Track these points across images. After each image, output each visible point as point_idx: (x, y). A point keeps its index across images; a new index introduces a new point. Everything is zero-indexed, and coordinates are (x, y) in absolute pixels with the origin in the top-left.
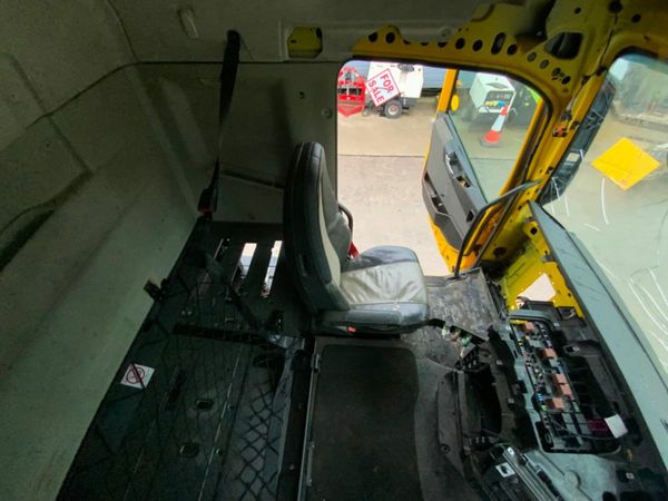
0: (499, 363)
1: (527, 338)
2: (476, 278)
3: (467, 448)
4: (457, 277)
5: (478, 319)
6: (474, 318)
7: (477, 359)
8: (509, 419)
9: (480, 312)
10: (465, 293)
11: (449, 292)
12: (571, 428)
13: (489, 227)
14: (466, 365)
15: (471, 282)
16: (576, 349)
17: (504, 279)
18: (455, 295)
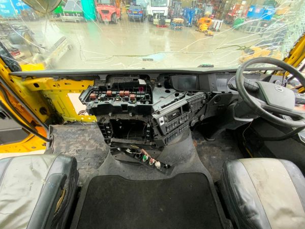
0: (110, 114)
1: (99, 98)
2: (56, 130)
3: (151, 144)
4: (51, 142)
5: (83, 136)
6: (82, 138)
7: (106, 125)
8: (138, 117)
9: (79, 134)
10: (64, 139)
11: (59, 148)
12: (143, 96)
13: (19, 109)
14: (108, 135)
15: (57, 134)
16: (109, 84)
17: (64, 117)
18: (63, 145)
